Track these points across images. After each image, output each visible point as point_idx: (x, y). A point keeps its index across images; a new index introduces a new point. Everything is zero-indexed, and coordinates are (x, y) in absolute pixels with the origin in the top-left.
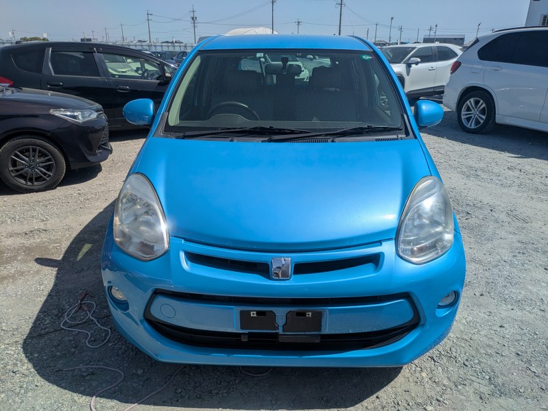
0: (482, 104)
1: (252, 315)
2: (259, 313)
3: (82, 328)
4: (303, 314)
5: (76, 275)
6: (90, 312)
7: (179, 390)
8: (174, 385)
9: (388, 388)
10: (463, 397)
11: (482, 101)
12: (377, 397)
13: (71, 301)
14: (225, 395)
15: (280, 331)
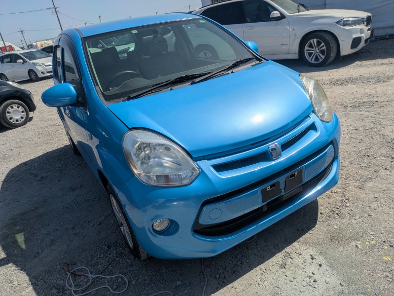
0: (209, 54)
1: (268, 190)
2: (271, 186)
3: (95, 287)
4: (293, 175)
5: (36, 260)
6: (88, 273)
7: (218, 276)
8: (211, 276)
9: (320, 207)
10: (353, 192)
11: (208, 53)
12: (321, 214)
13: (58, 276)
14: (247, 261)
15: (283, 193)
